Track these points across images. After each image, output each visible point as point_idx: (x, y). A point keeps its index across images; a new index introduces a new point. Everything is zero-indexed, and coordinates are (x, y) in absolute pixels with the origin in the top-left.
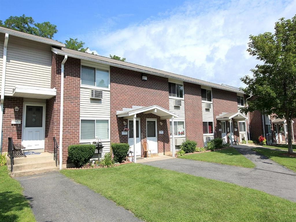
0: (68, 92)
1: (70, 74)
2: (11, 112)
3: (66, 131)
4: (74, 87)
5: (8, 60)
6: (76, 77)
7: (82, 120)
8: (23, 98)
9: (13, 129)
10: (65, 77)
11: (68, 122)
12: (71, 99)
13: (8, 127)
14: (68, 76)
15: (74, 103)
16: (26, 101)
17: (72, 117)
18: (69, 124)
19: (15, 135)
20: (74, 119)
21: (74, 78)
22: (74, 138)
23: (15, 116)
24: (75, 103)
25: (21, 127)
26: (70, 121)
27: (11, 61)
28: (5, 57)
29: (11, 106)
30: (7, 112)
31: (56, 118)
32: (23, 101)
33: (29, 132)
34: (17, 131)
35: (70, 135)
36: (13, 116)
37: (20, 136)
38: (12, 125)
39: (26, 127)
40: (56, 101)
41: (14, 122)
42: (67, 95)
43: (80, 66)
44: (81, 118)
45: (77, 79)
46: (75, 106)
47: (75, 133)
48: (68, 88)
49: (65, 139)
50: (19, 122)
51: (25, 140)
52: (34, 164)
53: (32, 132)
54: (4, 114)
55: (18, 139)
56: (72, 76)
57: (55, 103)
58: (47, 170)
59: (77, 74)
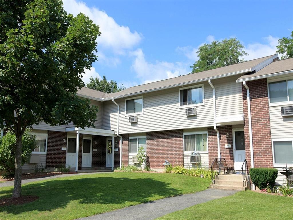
0: (256, 114)
1: (256, 97)
2: (224, 138)
3: (257, 154)
4: (262, 108)
5: (216, 98)
6: (263, 97)
7: (274, 142)
8: (232, 125)
9: (227, 152)
10: (251, 101)
11: (259, 145)
12: (259, 121)
13: (224, 151)
14: (254, 98)
15: (262, 124)
16: (235, 128)
17: (262, 139)
18: (259, 147)
19: (229, 157)
20: (264, 141)
21: (260, 99)
22: (266, 161)
23: (227, 141)
24: (264, 124)
25: (233, 150)
26: (260, 144)
27: (218, 98)
28: (214, 96)
29: (224, 133)
30: (222, 138)
31: (247, 141)
32: (232, 128)
33: (239, 154)
34: (230, 153)
35: (262, 158)
36: (226, 141)
37: (232, 158)
38: (226, 148)
39: (236, 150)
40: (246, 125)
41: (226, 146)
42: (255, 118)
43: (267, 85)
44: (273, 140)
45: (264, 99)
46: (265, 128)
47: (267, 156)
48: (255, 111)
49: (257, 161)
50: (230, 146)
51: (236, 161)
52: (228, 181)
53: (241, 154)
54: (221, 140)
55: (231, 160)
56: (258, 98)
57: (245, 128)
58: (235, 187)
59: (264, 94)
